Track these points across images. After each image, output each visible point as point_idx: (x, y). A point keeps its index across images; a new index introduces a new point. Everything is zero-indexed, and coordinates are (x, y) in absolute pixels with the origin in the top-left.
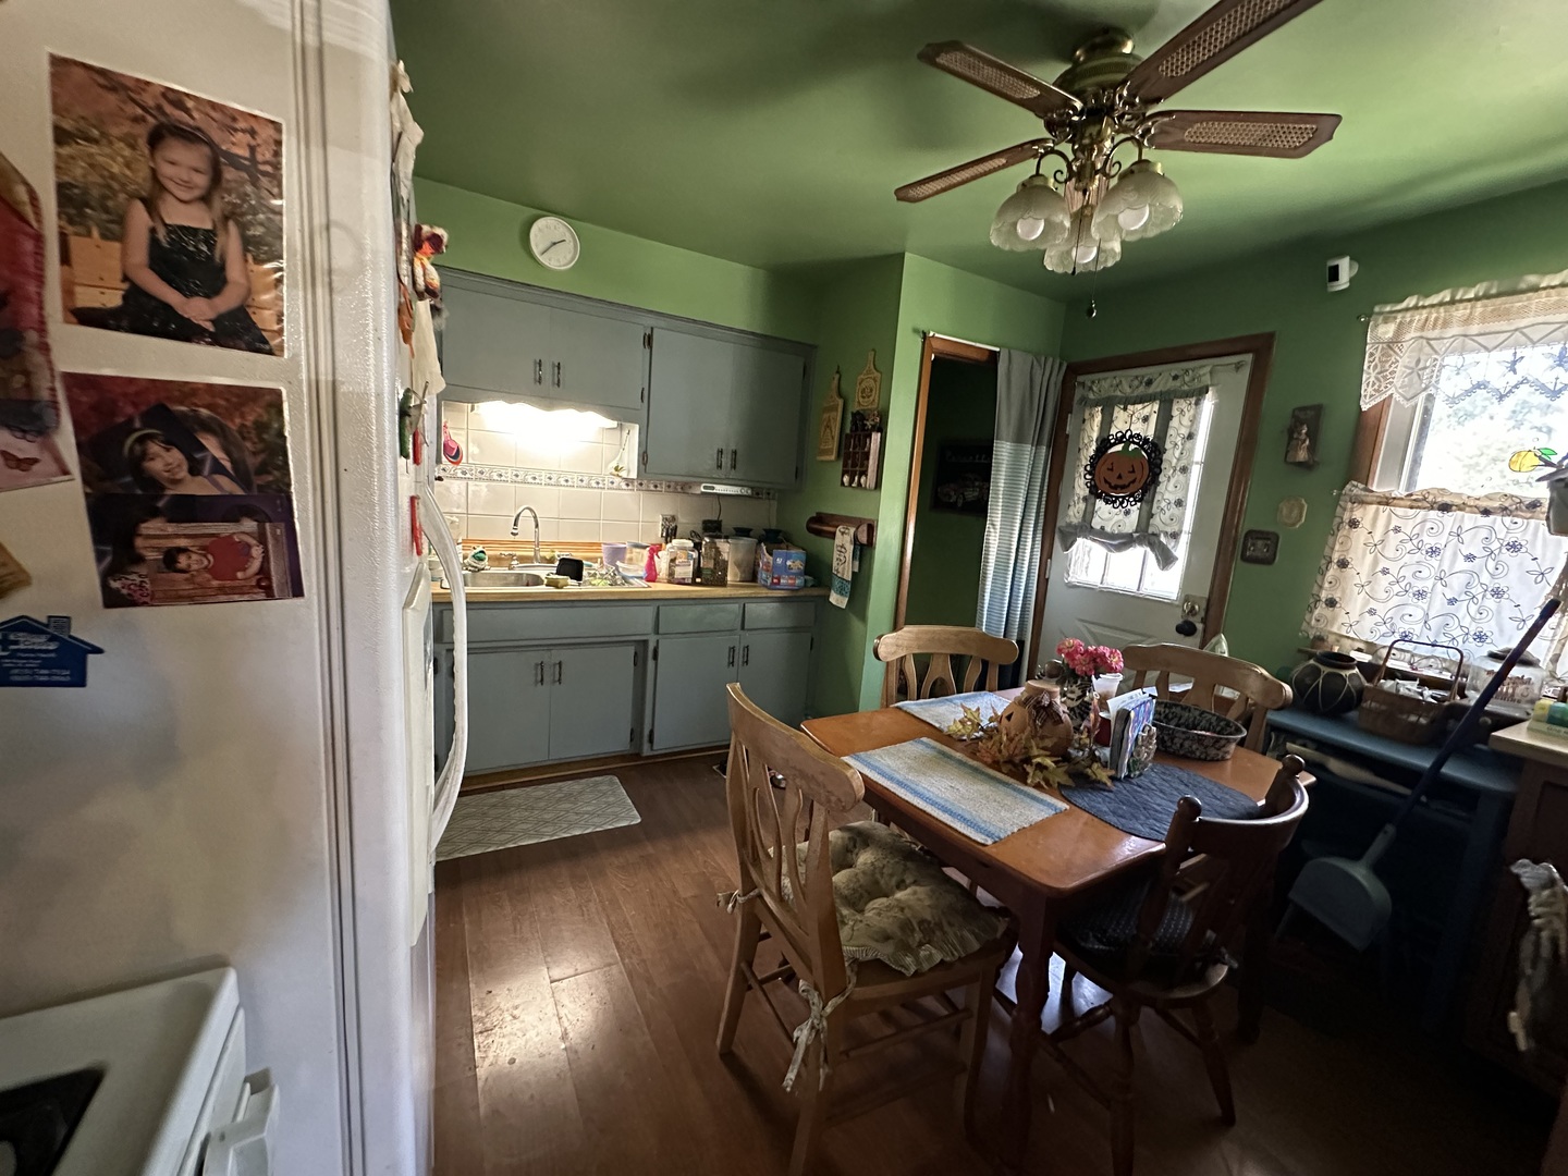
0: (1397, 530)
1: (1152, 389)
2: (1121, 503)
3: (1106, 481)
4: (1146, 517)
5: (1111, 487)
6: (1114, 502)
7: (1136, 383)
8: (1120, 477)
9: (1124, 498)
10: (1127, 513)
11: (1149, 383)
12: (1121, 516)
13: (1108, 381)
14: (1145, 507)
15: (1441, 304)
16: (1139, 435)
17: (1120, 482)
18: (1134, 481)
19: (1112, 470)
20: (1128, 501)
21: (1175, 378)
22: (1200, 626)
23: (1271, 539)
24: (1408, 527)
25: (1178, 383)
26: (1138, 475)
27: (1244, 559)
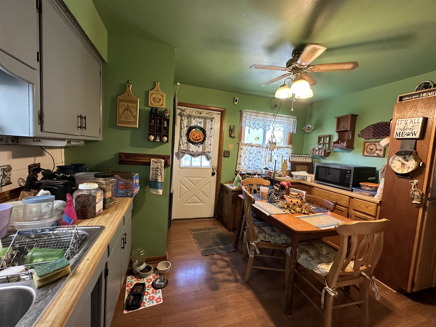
0: (247, 150)
1: (201, 115)
2: (197, 144)
3: (193, 139)
4: (204, 148)
5: (194, 140)
6: (195, 144)
7: (197, 113)
8: (196, 137)
9: (198, 143)
10: (199, 147)
11: (200, 113)
12: (197, 148)
13: (189, 110)
14: (204, 145)
15: (251, 112)
16: (200, 127)
17: (196, 139)
18: (200, 139)
19: (194, 135)
20: (199, 144)
21: (207, 114)
22: (216, 173)
23: (229, 152)
24: (248, 149)
25: (207, 115)
26: (201, 137)
27: (224, 157)
